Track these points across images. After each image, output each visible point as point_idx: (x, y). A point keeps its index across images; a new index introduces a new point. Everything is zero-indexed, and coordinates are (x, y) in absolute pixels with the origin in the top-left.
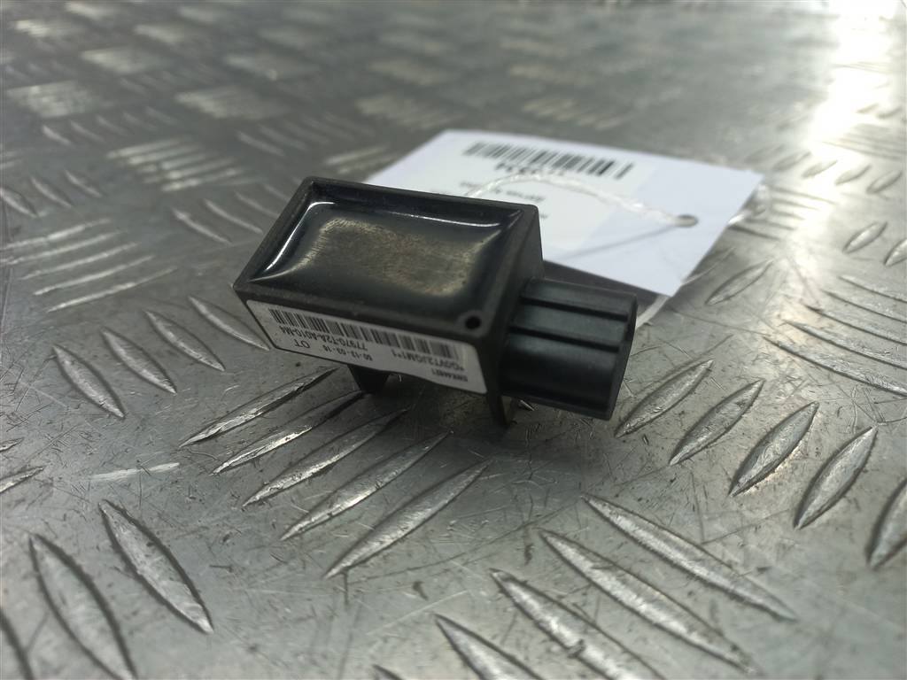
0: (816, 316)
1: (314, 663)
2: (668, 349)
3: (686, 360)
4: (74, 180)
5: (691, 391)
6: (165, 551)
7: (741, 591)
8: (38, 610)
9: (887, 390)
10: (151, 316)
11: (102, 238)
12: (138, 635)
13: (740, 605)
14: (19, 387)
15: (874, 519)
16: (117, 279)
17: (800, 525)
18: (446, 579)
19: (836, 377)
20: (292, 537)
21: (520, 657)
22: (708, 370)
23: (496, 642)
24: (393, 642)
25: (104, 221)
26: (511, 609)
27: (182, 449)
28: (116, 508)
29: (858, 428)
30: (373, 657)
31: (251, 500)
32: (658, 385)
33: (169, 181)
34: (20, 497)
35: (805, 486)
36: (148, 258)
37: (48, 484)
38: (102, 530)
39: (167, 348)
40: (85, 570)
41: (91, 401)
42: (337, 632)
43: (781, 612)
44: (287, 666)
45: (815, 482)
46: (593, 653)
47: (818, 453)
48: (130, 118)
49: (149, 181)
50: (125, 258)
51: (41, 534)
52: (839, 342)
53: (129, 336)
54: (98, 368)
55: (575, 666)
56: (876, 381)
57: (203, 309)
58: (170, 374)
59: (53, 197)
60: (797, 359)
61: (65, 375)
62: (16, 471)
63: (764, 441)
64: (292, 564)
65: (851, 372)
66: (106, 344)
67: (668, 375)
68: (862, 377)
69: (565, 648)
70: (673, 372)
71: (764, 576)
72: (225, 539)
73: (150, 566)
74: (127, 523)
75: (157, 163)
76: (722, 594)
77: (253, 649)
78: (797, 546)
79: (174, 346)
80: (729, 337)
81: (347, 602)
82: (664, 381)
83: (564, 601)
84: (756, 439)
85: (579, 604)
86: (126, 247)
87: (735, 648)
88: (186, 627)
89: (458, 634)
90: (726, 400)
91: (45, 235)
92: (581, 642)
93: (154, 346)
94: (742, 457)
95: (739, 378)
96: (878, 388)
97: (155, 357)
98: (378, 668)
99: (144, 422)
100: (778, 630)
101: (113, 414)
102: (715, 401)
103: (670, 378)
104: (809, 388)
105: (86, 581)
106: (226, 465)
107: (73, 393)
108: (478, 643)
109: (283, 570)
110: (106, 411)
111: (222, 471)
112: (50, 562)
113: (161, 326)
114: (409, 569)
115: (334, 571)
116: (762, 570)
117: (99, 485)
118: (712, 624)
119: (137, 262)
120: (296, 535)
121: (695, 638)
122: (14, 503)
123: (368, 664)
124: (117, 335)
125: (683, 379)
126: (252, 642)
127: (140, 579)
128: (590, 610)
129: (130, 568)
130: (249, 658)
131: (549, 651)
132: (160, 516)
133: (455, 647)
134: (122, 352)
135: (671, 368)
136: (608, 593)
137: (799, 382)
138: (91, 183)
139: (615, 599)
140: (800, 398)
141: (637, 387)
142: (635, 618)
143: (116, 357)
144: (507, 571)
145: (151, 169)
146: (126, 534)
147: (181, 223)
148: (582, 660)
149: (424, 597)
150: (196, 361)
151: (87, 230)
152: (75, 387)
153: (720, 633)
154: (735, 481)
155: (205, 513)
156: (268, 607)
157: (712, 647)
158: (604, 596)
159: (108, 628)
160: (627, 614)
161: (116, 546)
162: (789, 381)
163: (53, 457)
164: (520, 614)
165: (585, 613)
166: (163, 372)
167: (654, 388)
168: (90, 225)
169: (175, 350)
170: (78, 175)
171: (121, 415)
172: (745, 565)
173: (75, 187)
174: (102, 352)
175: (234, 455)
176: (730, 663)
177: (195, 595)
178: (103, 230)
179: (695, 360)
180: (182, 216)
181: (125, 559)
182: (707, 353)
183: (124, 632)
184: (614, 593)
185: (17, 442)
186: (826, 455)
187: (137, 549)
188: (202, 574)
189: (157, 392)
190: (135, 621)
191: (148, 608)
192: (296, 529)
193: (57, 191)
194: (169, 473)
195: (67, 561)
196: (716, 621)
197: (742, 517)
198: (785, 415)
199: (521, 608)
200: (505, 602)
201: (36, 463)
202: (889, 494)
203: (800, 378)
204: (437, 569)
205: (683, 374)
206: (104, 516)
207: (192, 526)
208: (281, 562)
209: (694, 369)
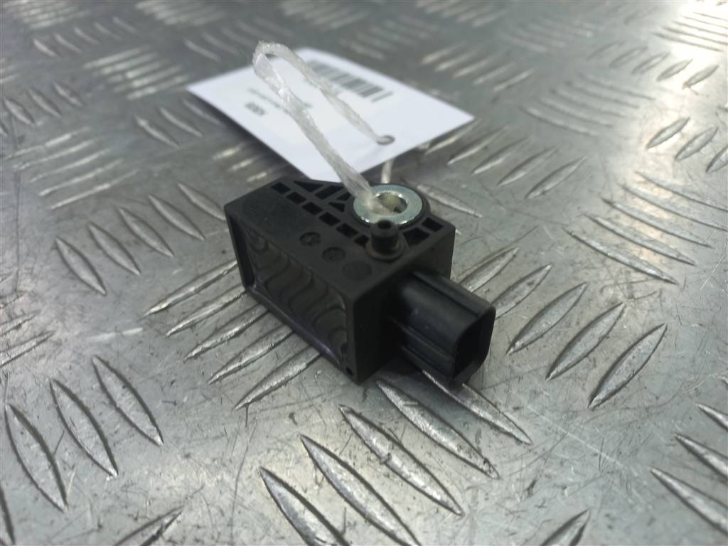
0: (607, 207)
1: (224, 465)
2: (490, 238)
3: (500, 247)
4: (62, 92)
5: (498, 273)
6: (134, 392)
7: (499, 423)
8: (59, 429)
9: (643, 272)
10: (122, 212)
11: (85, 144)
12: (118, 446)
13: (496, 432)
14: (35, 271)
15: (603, 374)
16: (98, 181)
17: (550, 377)
18: (310, 411)
19: (609, 262)
20: (215, 382)
21: (351, 464)
22: (515, 256)
23: (337, 453)
24: (272, 453)
25: (86, 129)
26: (349, 432)
27: (145, 317)
28: (103, 361)
29: (613, 303)
30: (260, 462)
31: (189, 355)
32: (475, 268)
33: (132, 90)
34: (42, 353)
35: (562, 348)
36: (117, 162)
37: (58, 344)
38: (93, 376)
39: (133, 238)
40: (85, 403)
41: (83, 281)
42: (239, 445)
43: (522, 438)
44: (207, 467)
45: (570, 345)
46: (396, 461)
47: (578, 323)
48: (101, 28)
49: (117, 90)
50: (102, 162)
51: (57, 379)
52: (619, 231)
53: (107, 228)
54: (87, 255)
55: (384, 469)
56: (637, 265)
57: (158, 205)
58: (136, 260)
59: (46, 107)
60: (583, 246)
61: (64, 262)
62: (37, 334)
63: (541, 314)
64: (214, 400)
65: (620, 257)
66: (91, 236)
67: (484, 259)
68: (627, 261)
69: (379, 457)
70: (489, 257)
71: (517, 413)
72: (172, 383)
73: (126, 401)
74: (109, 372)
75: (123, 72)
76: (486, 425)
77: (187, 456)
78: (545, 393)
79: (138, 237)
80: (535, 227)
81: (246, 426)
82: (480, 265)
83: (383, 427)
84: (535, 312)
85: (393, 429)
86: (102, 153)
87: (486, 461)
88: (147, 441)
89: (313, 448)
90: (522, 280)
91: (43, 143)
92: (389, 454)
93: (124, 236)
94: (522, 325)
95: (535, 262)
96: (638, 270)
97: (126, 246)
98: (263, 469)
99: (119, 296)
100: (517, 450)
101: (97, 292)
102: (513, 281)
103: (486, 262)
104: (585, 271)
105: (86, 411)
106: (173, 330)
107: (71, 275)
108: (325, 454)
109: (207, 404)
110: (93, 289)
111: (171, 334)
112: (64, 399)
113: (129, 220)
114: (287, 404)
115: (240, 405)
116: (516, 409)
117: (91, 345)
118: (475, 445)
119: (110, 166)
120: (217, 380)
121: (462, 454)
122: (38, 358)
123: (257, 466)
124: (99, 228)
125: (494, 263)
126: (187, 452)
127: (119, 410)
128: (399, 433)
129: (112, 403)
130: (184, 462)
131: (369, 459)
132: (131, 367)
133: (311, 456)
134: (103, 241)
135: (488, 254)
136: (412, 422)
137: (579, 265)
138: (74, 94)
139: (416, 426)
140: (576, 278)
141: (460, 270)
142: (427, 439)
143: (99, 246)
144: (350, 406)
145: (119, 78)
146: (110, 380)
147: (143, 130)
148: (388, 466)
149: (295, 423)
150: (153, 249)
151: (74, 137)
152: (72, 271)
153: (479, 452)
154: (513, 344)
155: (160, 365)
156: (198, 429)
157: (472, 461)
158: (409, 423)
159: (100, 441)
160: (422, 436)
161: (103, 388)
162: (572, 265)
163: (60, 324)
164: (354, 434)
165: (395, 436)
166: (130, 257)
167: (472, 270)
168: (75, 133)
169: (139, 240)
170: (65, 87)
171: (103, 292)
172: (506, 406)
173: (63, 98)
174: (89, 242)
175: (179, 322)
176: (482, 470)
177: (153, 421)
178: (85, 137)
179: (506, 247)
180: (143, 123)
181: (109, 396)
182: (517, 241)
183: (110, 444)
184: (415, 423)
185: (37, 312)
186: (583, 323)
187: (116, 388)
188: (157, 406)
189: (127, 274)
190: (116, 437)
191: (124, 429)
192: (217, 376)
193: (49, 102)
194: (136, 335)
195: (74, 397)
196: (478, 442)
197: (512, 371)
198: (561, 292)
199: (355, 431)
200: (346, 427)
201: (50, 328)
202: (619, 355)
203: (580, 263)
204: (306, 404)
205: (494, 260)
206: (95, 367)
207: (151, 374)
208: (207, 398)
209: (503, 255)
